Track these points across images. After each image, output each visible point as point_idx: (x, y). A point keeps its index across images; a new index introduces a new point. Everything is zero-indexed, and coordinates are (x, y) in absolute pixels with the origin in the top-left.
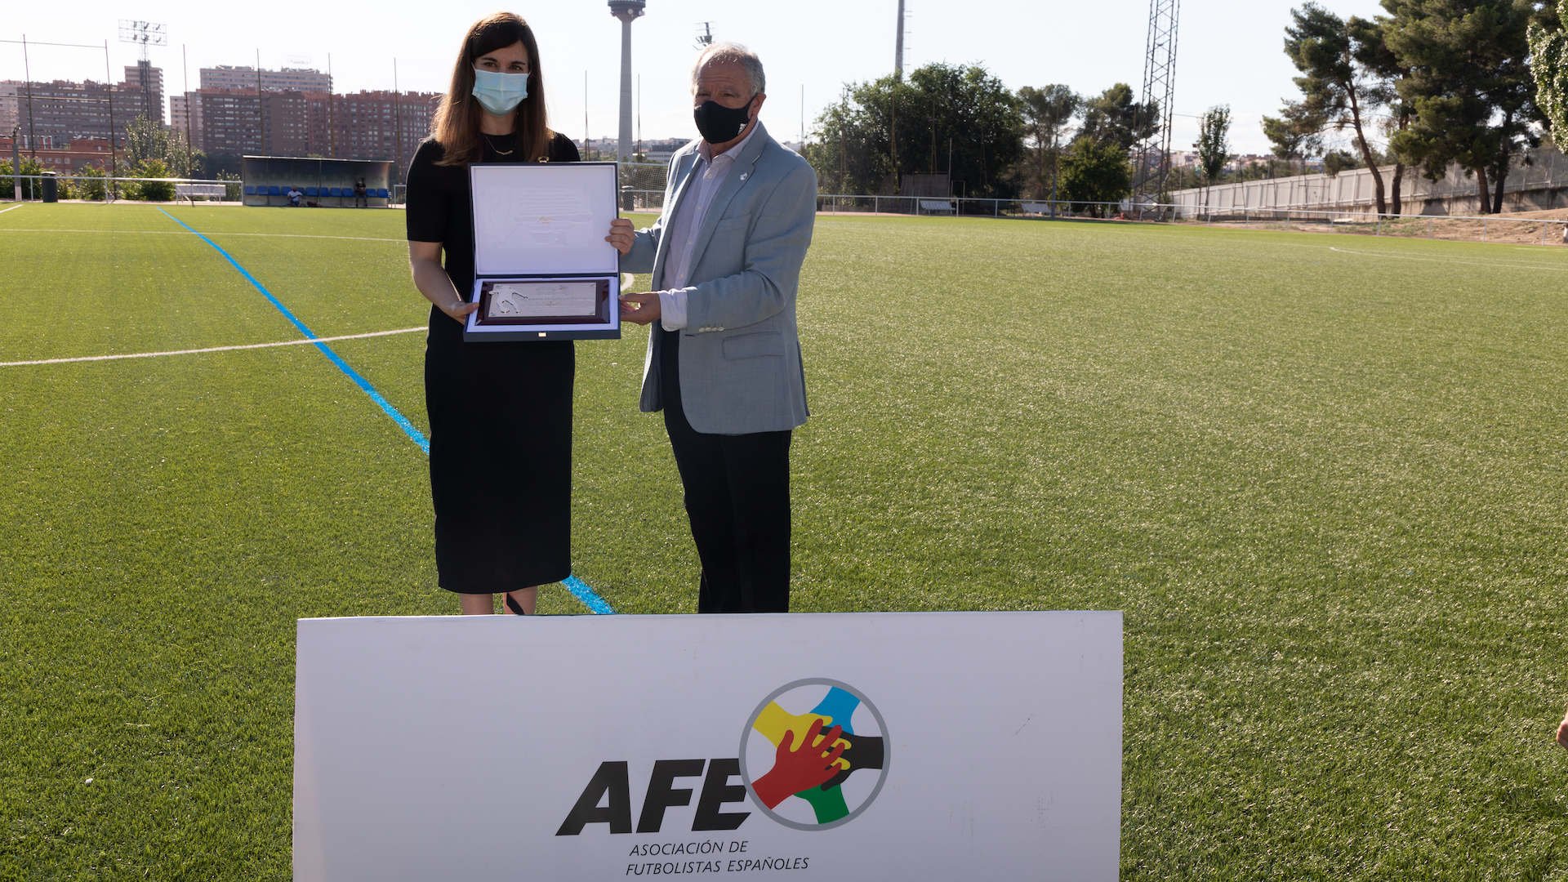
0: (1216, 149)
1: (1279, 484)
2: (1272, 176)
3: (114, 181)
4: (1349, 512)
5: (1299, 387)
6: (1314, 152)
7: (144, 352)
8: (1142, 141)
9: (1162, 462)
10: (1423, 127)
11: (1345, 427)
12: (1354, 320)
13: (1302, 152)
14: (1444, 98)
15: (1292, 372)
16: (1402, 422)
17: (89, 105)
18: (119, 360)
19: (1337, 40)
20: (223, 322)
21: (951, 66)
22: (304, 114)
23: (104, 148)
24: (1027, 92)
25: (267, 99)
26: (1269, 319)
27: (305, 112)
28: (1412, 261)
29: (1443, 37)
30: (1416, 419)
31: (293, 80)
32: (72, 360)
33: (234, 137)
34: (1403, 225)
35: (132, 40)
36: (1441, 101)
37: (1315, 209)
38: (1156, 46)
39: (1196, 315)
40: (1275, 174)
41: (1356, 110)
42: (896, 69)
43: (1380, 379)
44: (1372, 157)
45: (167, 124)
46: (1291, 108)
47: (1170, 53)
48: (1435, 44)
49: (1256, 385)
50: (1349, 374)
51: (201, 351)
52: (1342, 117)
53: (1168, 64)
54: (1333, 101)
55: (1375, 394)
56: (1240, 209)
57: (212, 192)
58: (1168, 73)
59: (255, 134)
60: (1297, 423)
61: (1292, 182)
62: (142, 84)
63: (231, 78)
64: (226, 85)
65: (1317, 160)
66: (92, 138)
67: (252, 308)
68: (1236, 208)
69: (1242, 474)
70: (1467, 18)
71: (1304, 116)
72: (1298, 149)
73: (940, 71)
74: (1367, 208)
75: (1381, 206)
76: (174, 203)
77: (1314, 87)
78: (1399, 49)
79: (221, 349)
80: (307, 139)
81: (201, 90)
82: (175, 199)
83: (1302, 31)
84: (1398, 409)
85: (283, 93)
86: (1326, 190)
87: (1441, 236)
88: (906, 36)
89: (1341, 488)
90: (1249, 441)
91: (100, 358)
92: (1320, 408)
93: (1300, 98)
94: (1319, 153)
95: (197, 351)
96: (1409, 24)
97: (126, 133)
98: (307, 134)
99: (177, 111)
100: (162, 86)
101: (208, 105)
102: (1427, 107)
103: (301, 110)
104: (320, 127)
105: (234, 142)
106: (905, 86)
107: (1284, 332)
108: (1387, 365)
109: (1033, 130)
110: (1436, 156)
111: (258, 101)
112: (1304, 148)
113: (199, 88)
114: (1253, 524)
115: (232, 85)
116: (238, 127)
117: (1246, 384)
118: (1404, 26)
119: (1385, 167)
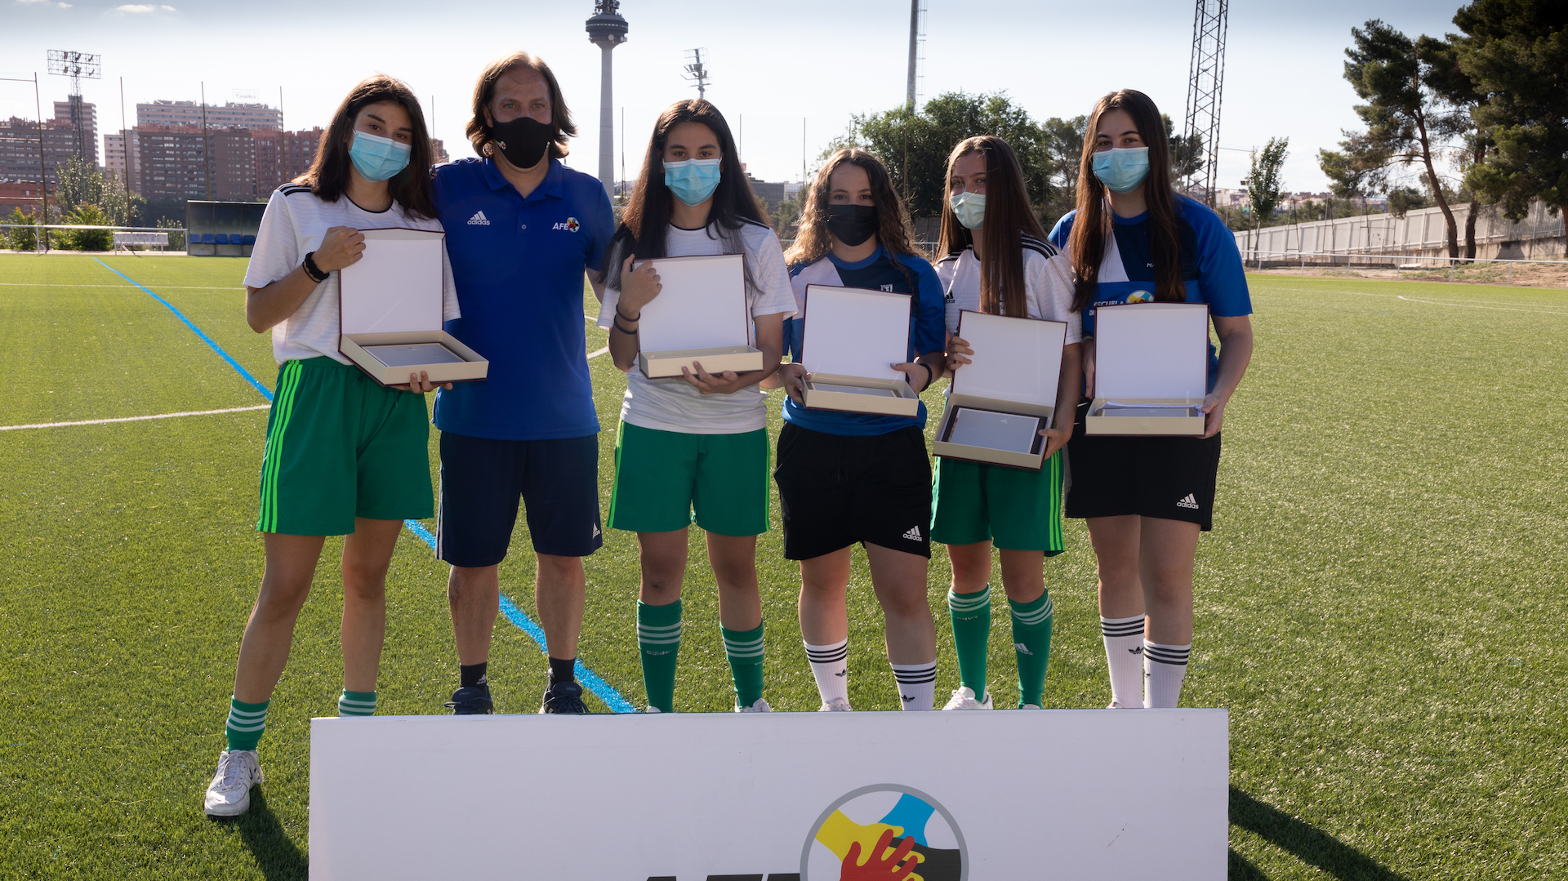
0: (1268, 186)
1: (1363, 563)
2: (1330, 217)
3: (47, 229)
4: (1444, 594)
5: (1376, 454)
6: (1377, 189)
7: (93, 418)
8: (1185, 178)
9: (1229, 539)
10: (1502, 160)
11: (1432, 499)
12: (1432, 378)
13: (1364, 189)
14: (1526, 127)
15: (1367, 437)
16: (1496, 492)
17: (15, 145)
18: (66, 427)
19: (1404, 63)
20: (177, 385)
21: (969, 96)
22: (252, 154)
23: (33, 193)
24: (1055, 123)
25: (211, 138)
26: (1337, 376)
27: (253, 151)
28: (1492, 311)
29: (1526, 58)
30: (1511, 489)
31: (239, 116)
32: (15, 427)
33: (174, 179)
34: (1479, 271)
35: (61, 72)
36: (1523, 130)
37: (1378, 253)
38: (1200, 71)
39: (1254, 373)
40: (1334, 214)
41: (1425, 142)
42: (908, 100)
43: (1468, 443)
44: (1443, 195)
45: (100, 165)
46: (1353, 140)
47: (1216, 79)
48: (1516, 66)
49: (1327, 452)
50: (1432, 439)
51: (155, 417)
52: (1410, 150)
53: (1214, 91)
54: (1400, 132)
55: (1463, 461)
56: (1294, 254)
57: (153, 241)
58: (1213, 102)
59: (198, 176)
60: (1378, 494)
61: (1352, 223)
62: (73, 122)
63: (171, 114)
64: (165, 122)
65: (1382, 198)
66: (19, 181)
67: (207, 369)
68: (1289, 252)
69: (1320, 552)
70: (1554, 36)
71: (1367, 149)
72: (1360, 186)
73: (956, 102)
74: (1437, 251)
75: (1454, 250)
76: (112, 253)
77: (1378, 116)
78: (1475, 71)
79: (177, 415)
80: (255, 181)
81: (138, 127)
82: (113, 248)
83: (1365, 53)
84: (1490, 478)
85: (228, 131)
86: (1391, 232)
87: (1521, 283)
88: (919, 62)
89: (1434, 567)
90: (1325, 514)
91: (45, 425)
92: (1401, 476)
93: (1363, 129)
94: (1384, 190)
95: (151, 417)
96: (1488, 44)
97: (56, 175)
98: (255, 176)
99: (111, 151)
100: (96, 123)
101: (146, 145)
102: (1507, 137)
103: (249, 149)
104: (269, 168)
105: (174, 185)
106: (918, 119)
107: (1354, 392)
108: (1473, 428)
109: (1061, 167)
110: (1516, 193)
111: (201, 139)
112: (1367, 186)
113: (136, 125)
114: (1337, 608)
115: (171, 122)
116: (179, 169)
117: (1317, 451)
118: (1480, 47)
119: (1458, 205)
